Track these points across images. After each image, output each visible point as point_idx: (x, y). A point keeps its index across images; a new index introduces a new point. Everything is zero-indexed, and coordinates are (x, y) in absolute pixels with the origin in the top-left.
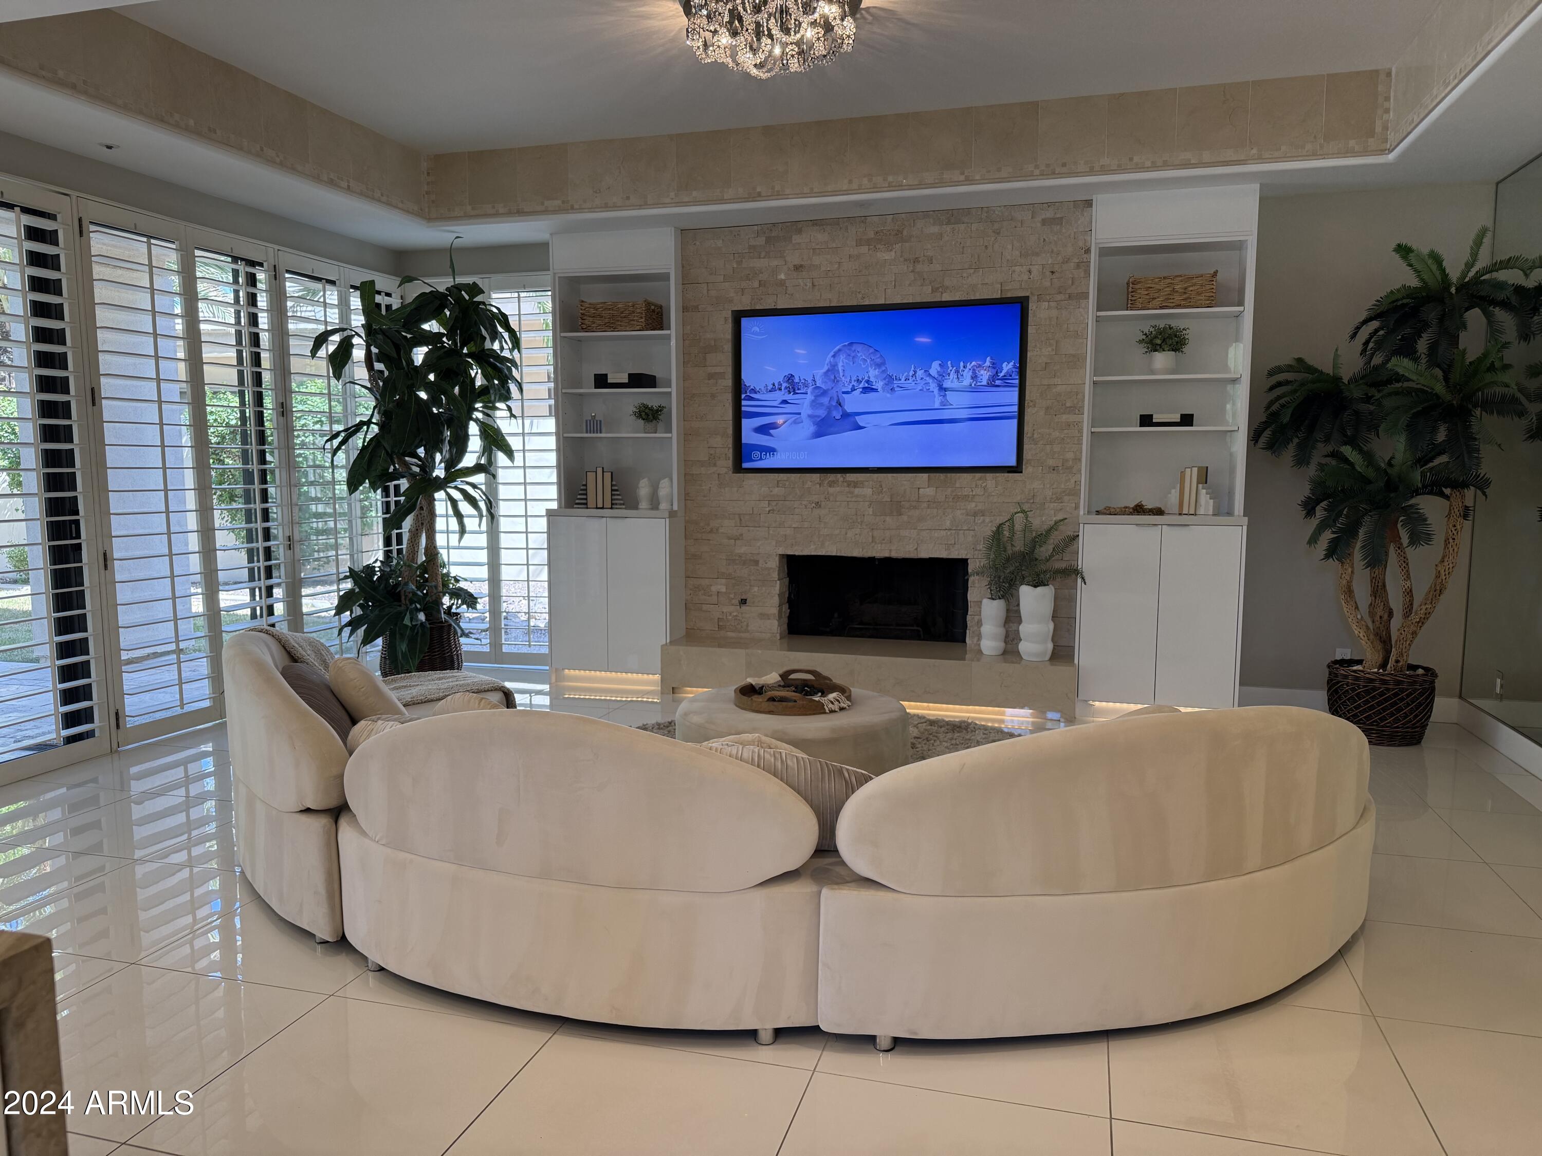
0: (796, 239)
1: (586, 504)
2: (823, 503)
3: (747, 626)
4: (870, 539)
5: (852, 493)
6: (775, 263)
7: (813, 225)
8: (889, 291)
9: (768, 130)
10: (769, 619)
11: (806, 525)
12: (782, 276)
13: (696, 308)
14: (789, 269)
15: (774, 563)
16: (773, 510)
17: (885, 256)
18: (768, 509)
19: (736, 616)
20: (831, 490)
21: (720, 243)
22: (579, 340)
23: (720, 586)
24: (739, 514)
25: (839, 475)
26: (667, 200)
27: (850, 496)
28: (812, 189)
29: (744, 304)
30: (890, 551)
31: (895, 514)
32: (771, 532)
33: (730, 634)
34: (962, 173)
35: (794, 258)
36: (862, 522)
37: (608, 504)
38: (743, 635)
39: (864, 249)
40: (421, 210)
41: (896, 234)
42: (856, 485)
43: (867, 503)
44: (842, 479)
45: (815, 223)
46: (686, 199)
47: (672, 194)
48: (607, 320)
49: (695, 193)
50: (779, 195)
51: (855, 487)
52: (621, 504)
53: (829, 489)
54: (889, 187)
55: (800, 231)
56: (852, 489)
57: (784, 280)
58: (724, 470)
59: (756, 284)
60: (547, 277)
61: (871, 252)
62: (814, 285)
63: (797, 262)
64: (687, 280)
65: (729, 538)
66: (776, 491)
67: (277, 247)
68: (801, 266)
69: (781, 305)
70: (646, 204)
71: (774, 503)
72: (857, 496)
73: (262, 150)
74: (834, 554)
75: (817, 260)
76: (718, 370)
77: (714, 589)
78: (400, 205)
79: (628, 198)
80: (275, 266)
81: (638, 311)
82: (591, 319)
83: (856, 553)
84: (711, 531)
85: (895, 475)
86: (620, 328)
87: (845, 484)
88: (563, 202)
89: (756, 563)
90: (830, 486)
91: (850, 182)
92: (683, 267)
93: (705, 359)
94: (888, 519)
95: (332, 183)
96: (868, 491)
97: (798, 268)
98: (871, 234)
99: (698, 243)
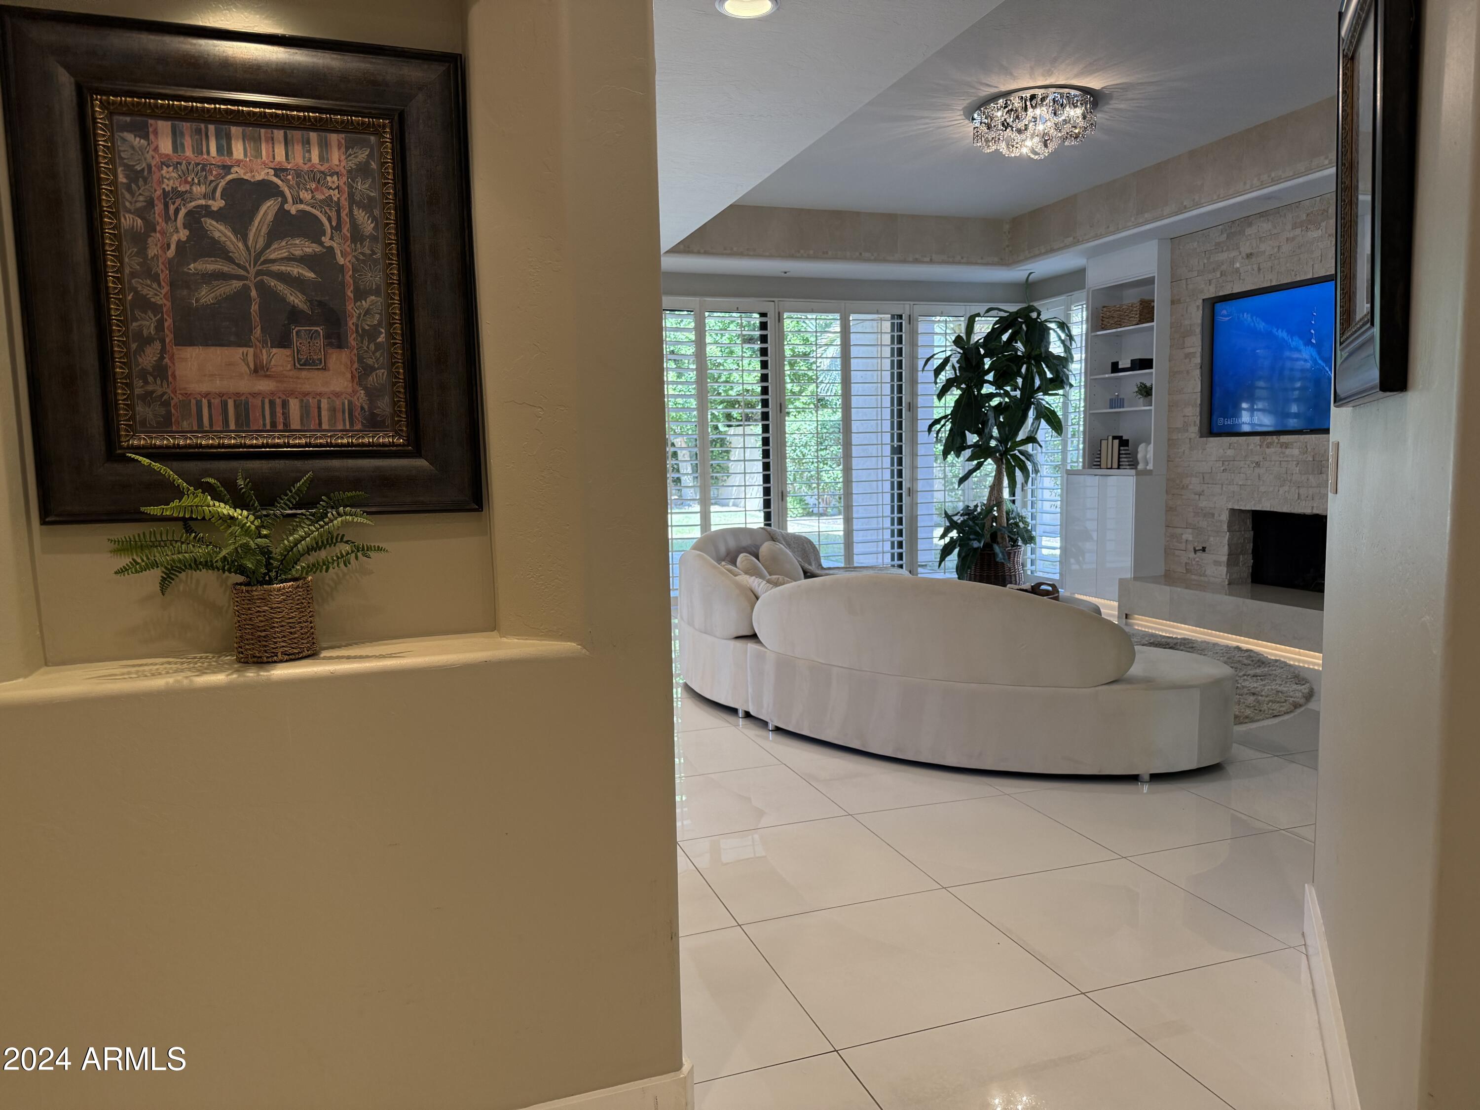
0: (1249, 231)
1: (1100, 465)
2: (1261, 463)
3: (1205, 571)
4: (1297, 496)
5: (1284, 453)
6: (1233, 254)
7: (1260, 217)
8: (1316, 266)
10: (1221, 566)
11: (1249, 482)
12: (1238, 265)
13: (1179, 302)
14: (1243, 258)
15: (1225, 517)
16: (1226, 470)
17: (1314, 234)
18: (1222, 468)
19: (1198, 561)
20: (1268, 451)
21: (1195, 244)
23: (1188, 535)
24: (1203, 473)
25: (1275, 437)
26: (1130, 224)
27: (1281, 456)
28: (1219, 196)
29: (1211, 292)
30: (1313, 507)
31: (1316, 472)
32: (1224, 489)
33: (1193, 577)
34: (1326, 158)
35: (1246, 249)
36: (1291, 480)
37: (1115, 465)
38: (1202, 578)
39: (1298, 231)
40: (1002, 259)
41: (1323, 214)
42: (1286, 446)
43: (1295, 463)
44: (1276, 441)
45: (1261, 215)
46: (1141, 221)
47: (1133, 219)
48: (1116, 320)
49: (1146, 215)
50: (1198, 205)
51: (1286, 448)
52: (1126, 465)
53: (1267, 449)
55: (1250, 225)
56: (1284, 450)
57: (1238, 268)
58: (1193, 436)
59: (1218, 275)
60: (1082, 294)
61: (1303, 233)
62: (1259, 269)
63: (1249, 251)
64: (1175, 280)
65: (1196, 494)
66: (1230, 452)
67: (912, 303)
68: (1251, 254)
69: (1236, 290)
70: (1118, 229)
71: (1226, 463)
72: (1287, 456)
73: (861, 254)
74: (1268, 509)
75: (1263, 247)
76: (1192, 350)
77: (1184, 537)
78: (979, 261)
79: (1108, 227)
80: (910, 316)
81: (1135, 309)
82: (1107, 320)
83: (1285, 509)
84: (1183, 488)
85: (1317, 436)
86: (1124, 324)
87: (1279, 445)
88: (1074, 238)
89: (1213, 515)
90: (1268, 447)
91: (1245, 183)
92: (1172, 268)
93: (1184, 342)
94: (1311, 477)
95: (916, 261)
96: (1296, 452)
97: (1249, 256)
98: (1304, 217)
99: (1181, 248)
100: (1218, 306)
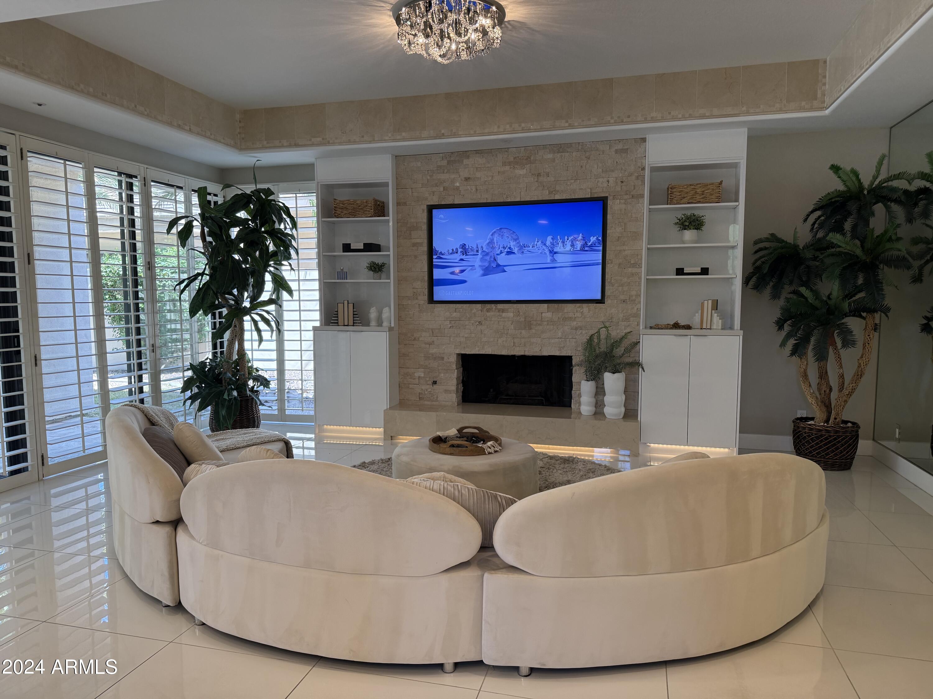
0: (466, 161)
1: (338, 323)
2: (483, 322)
3: (437, 398)
4: (512, 344)
5: (501, 316)
6: (453, 176)
7: (476, 153)
8: (522, 193)
9: (448, 96)
10: (450, 393)
11: (473, 335)
12: (458, 184)
13: (405, 204)
14: (462, 180)
15: (453, 359)
16: (453, 326)
17: (520, 172)
18: (449, 326)
19: (430, 391)
20: (488, 314)
21: (419, 164)
22: (333, 223)
23: (420, 373)
24: (432, 329)
25: (493, 305)
26: (387, 138)
27: (500, 317)
28: (475, 131)
29: (434, 201)
30: (525, 351)
31: (527, 329)
32: (451, 340)
33: (426, 403)
34: (567, 122)
35: (464, 173)
36: (507, 333)
37: (351, 323)
38: (434, 403)
39: (507, 168)
40: (236, 144)
41: (527, 159)
42: (503, 311)
43: (511, 322)
44: (495, 307)
45: (477, 152)
46: (398, 137)
47: (390, 135)
48: (350, 211)
49: (404, 134)
50: (455, 135)
51: (503, 312)
52: (359, 323)
53: (487, 313)
54: (522, 130)
55: (468, 157)
56: (501, 314)
57: (459, 187)
58: (422, 302)
59: (442, 189)
60: (313, 185)
61: (511, 170)
62: (477, 190)
63: (467, 175)
64: (399, 186)
65: (426, 344)
66: (454, 314)
67: (146, 166)
68: (469, 178)
69: (457, 202)
70: (374, 140)
71: (453, 322)
72: (504, 318)
73: (136, 106)
74: (490, 353)
75: (478, 175)
76: (418, 241)
77: (417, 375)
78: (222, 141)
79: (363, 137)
80: (145, 178)
81: (370, 205)
82: (341, 210)
83: (504, 352)
84: (415, 339)
85: (527, 305)
86: (359, 216)
87: (497, 311)
88: (323, 139)
89: (443, 359)
90: (488, 312)
91: (499, 127)
92: (397, 179)
93: (410, 234)
94: (523, 331)
95: (179, 127)
96: (511, 315)
97: (467, 179)
98: (512, 159)
99: (406, 164)
100: (435, 211)
